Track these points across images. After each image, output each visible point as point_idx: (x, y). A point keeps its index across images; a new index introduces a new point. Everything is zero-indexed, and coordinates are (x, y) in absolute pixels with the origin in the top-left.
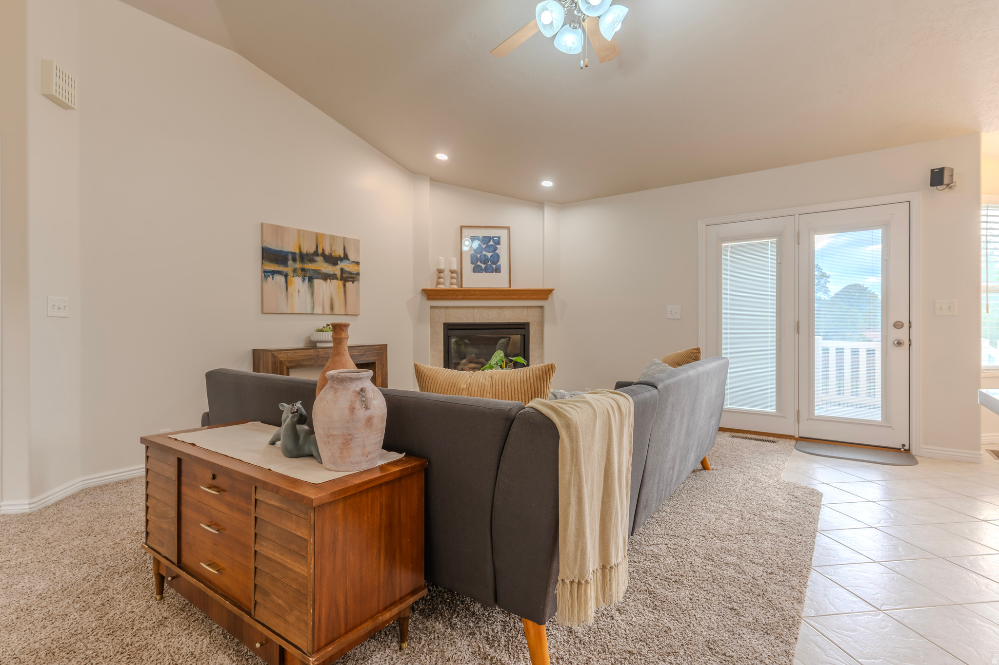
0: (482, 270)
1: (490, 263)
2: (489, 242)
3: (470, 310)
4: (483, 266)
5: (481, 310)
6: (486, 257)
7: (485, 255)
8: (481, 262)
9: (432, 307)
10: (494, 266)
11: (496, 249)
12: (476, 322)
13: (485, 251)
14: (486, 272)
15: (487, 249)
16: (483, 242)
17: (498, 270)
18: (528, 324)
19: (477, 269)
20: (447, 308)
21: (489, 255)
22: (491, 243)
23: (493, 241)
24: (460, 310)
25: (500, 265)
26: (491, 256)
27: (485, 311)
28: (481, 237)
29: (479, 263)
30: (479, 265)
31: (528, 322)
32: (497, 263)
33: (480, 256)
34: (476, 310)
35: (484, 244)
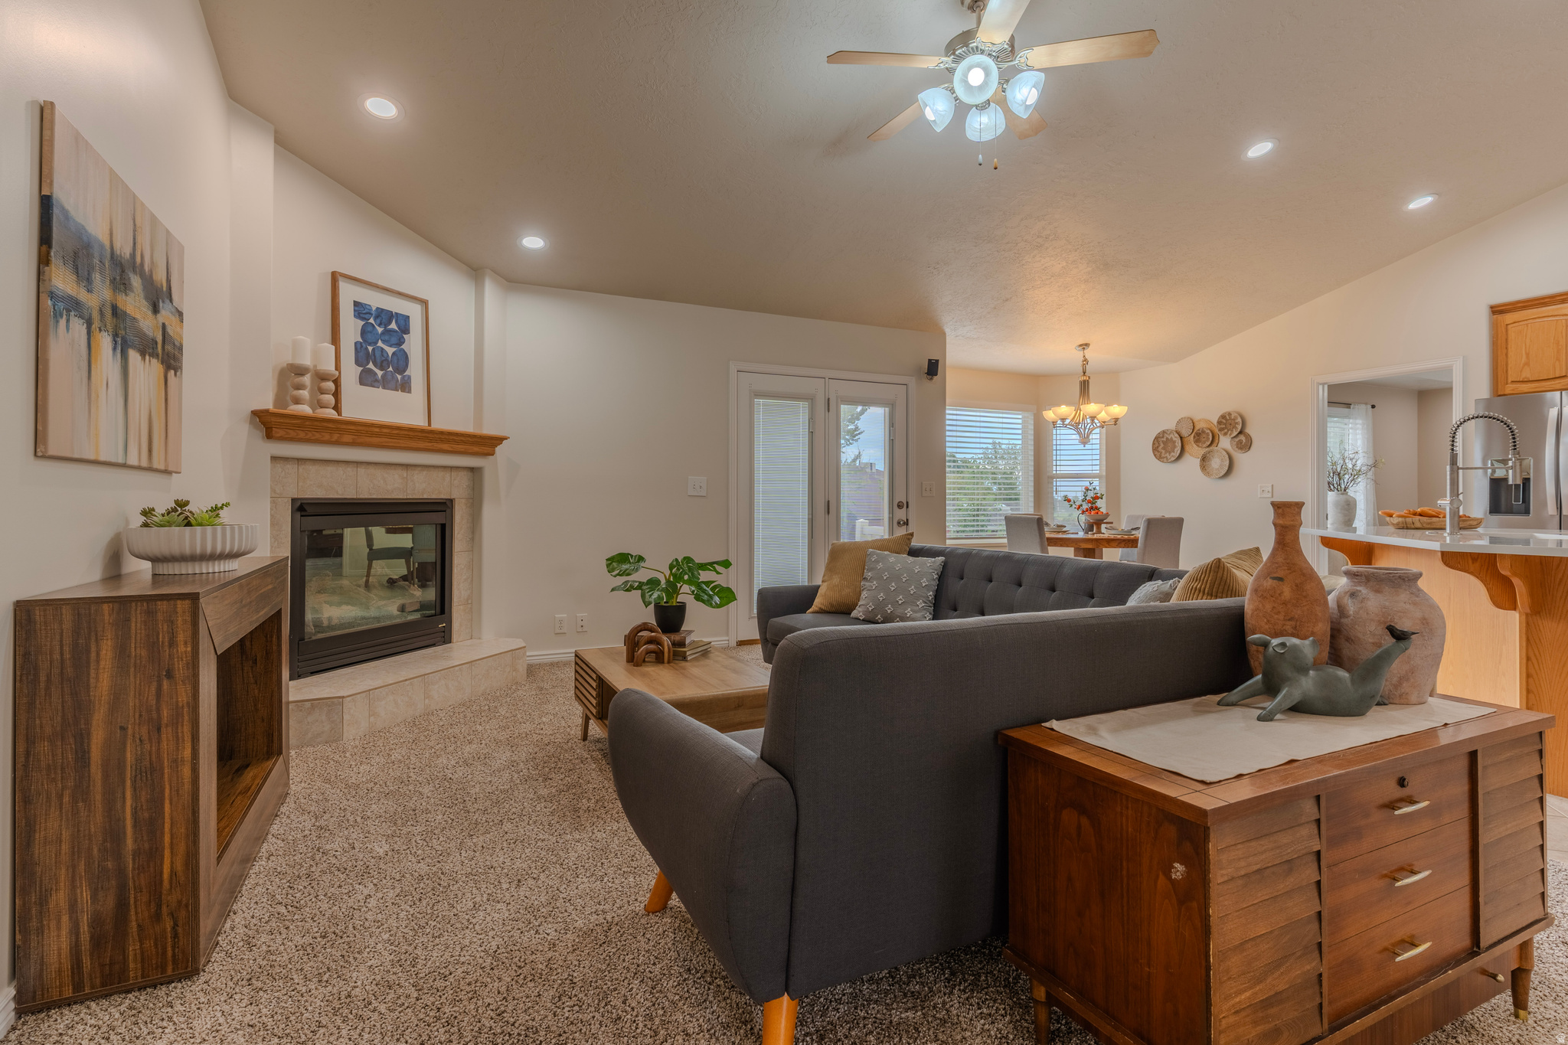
0: (377, 381)
1: (391, 369)
2: (390, 323)
3: (350, 470)
4: (380, 373)
5: (372, 470)
6: (385, 355)
7: (382, 349)
8: (375, 364)
9: (274, 458)
10: (399, 377)
11: (401, 342)
12: (361, 496)
13: (384, 341)
14: (384, 388)
15: (386, 337)
16: (378, 321)
17: (405, 386)
18: (451, 501)
19: (366, 379)
20: (300, 461)
21: (390, 351)
22: (393, 326)
23: (396, 322)
24: (330, 469)
25: (409, 377)
26: (394, 354)
27: (378, 473)
28: (374, 309)
29: (371, 366)
30: (370, 370)
31: (452, 497)
32: (405, 371)
33: (373, 349)
34: (362, 470)
35: (379, 325)
